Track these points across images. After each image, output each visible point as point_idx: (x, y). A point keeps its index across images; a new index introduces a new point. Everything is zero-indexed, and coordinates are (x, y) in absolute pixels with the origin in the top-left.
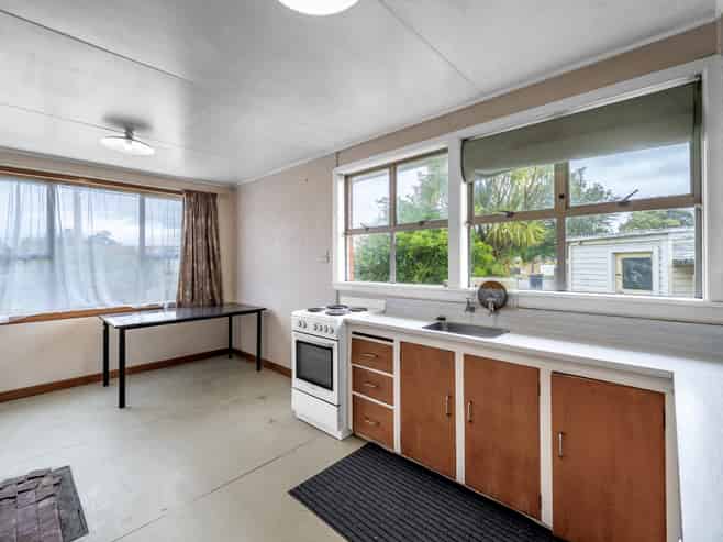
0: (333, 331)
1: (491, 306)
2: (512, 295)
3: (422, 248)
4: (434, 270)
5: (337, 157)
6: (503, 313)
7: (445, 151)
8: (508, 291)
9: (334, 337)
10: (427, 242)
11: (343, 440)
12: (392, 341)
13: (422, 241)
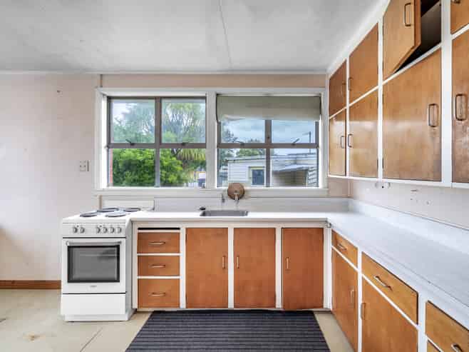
0: (121, 230)
1: (236, 198)
2: (247, 191)
3: (130, 160)
4: (140, 177)
5: (101, 79)
6: (242, 201)
7: (204, 98)
8: (245, 188)
9: (122, 235)
10: (136, 156)
11: (129, 319)
12: (178, 229)
13: (132, 155)
